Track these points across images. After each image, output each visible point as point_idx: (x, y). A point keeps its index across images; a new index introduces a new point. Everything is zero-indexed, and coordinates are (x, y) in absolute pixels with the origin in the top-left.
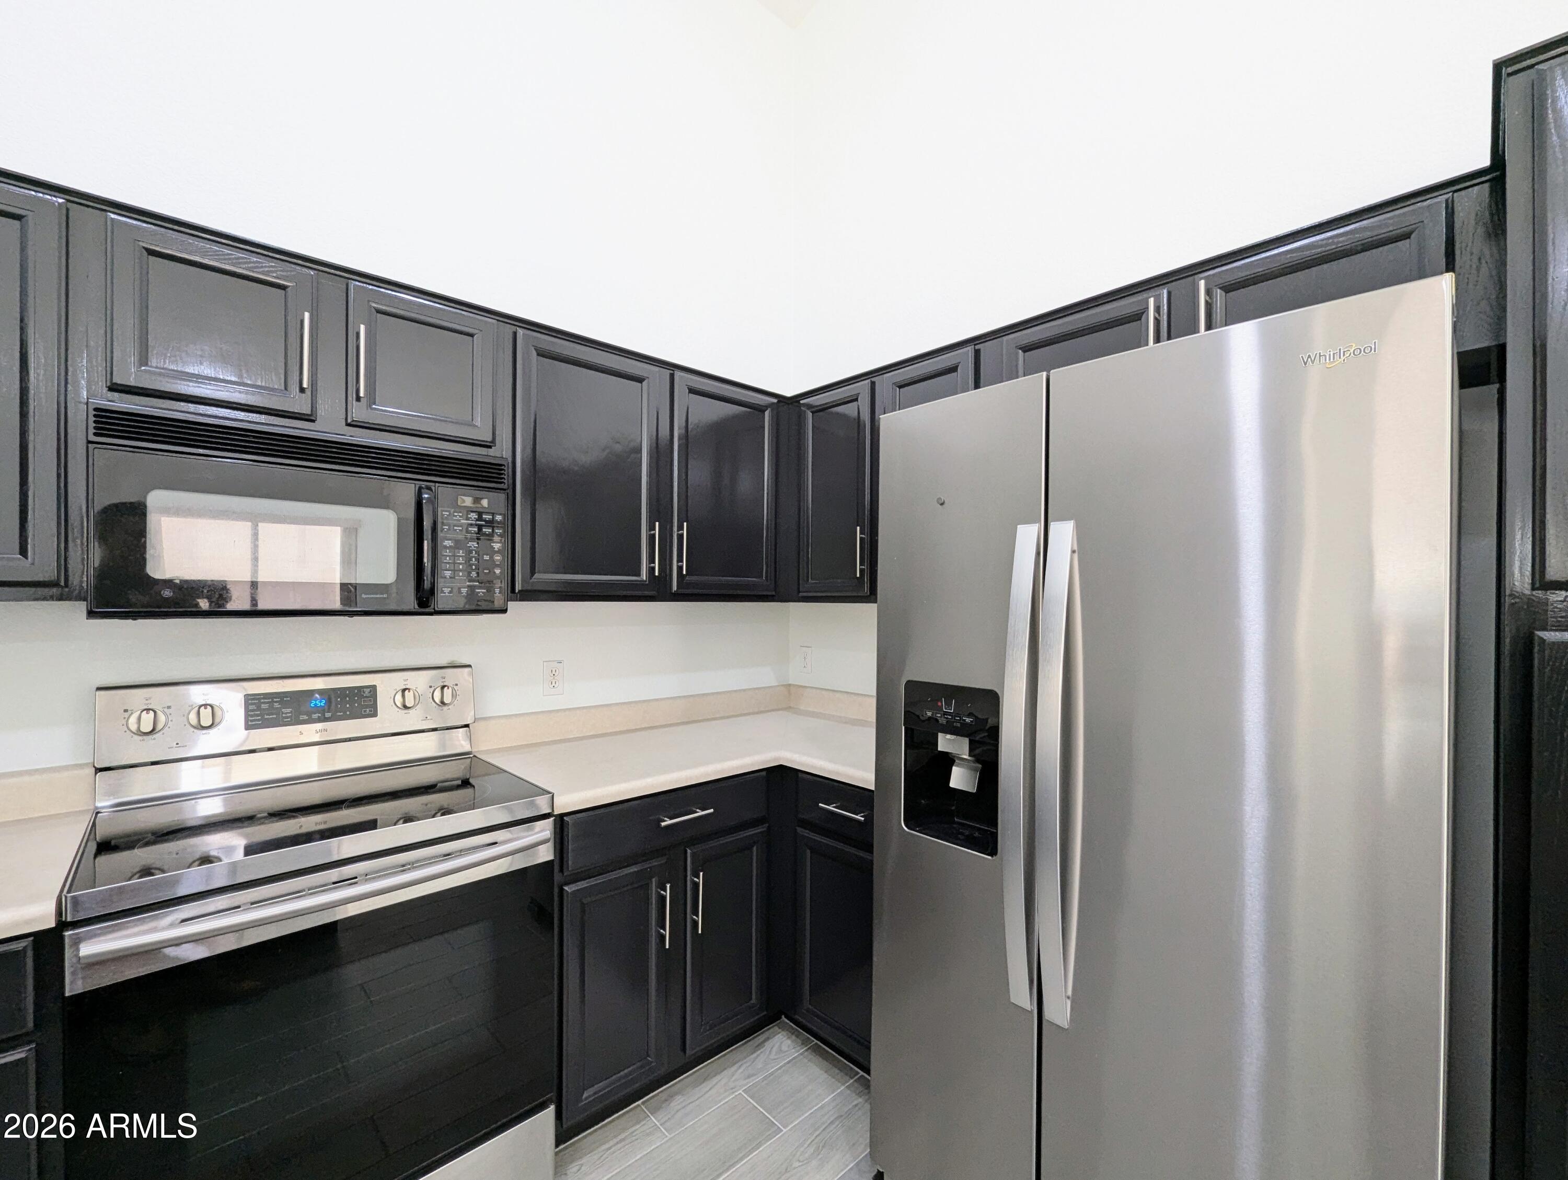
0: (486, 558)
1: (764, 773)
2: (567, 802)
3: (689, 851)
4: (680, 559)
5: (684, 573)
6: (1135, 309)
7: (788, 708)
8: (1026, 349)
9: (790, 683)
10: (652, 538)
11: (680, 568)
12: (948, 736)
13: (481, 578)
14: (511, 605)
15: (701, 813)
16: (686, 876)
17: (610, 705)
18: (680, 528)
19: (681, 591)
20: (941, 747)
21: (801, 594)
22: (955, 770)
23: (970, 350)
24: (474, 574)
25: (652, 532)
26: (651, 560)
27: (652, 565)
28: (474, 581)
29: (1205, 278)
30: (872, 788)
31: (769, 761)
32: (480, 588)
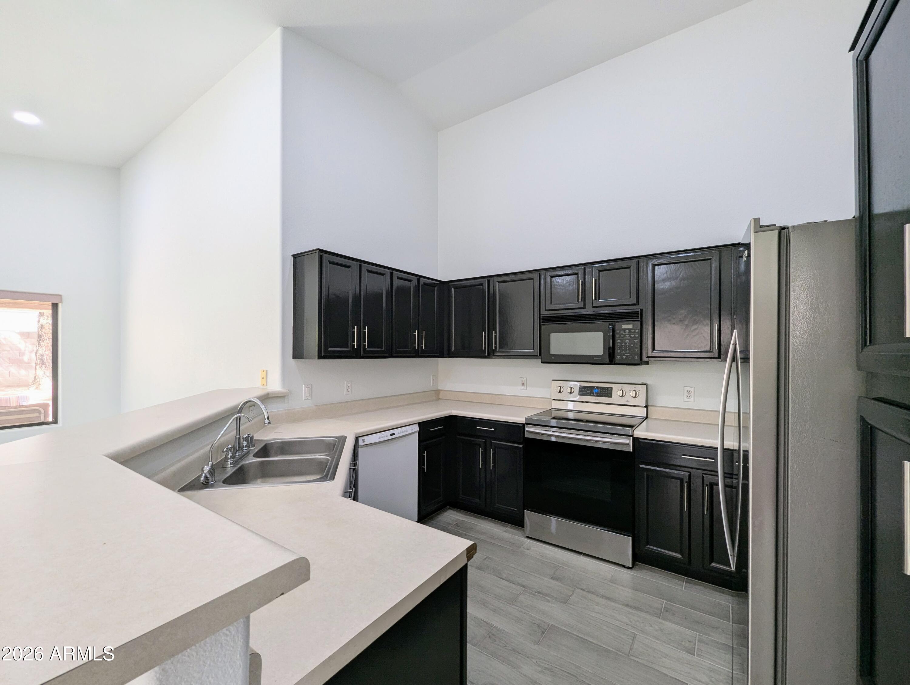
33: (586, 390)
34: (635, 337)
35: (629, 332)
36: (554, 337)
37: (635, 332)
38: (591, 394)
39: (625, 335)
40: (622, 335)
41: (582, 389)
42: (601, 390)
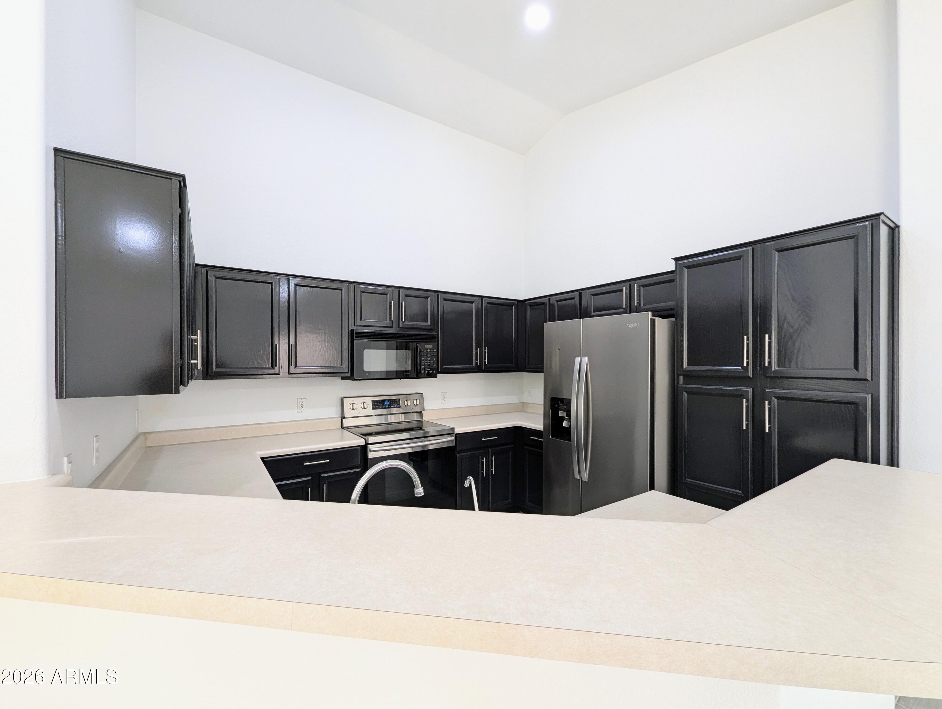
0: (432, 362)
1: (513, 428)
2: (457, 431)
3: (490, 450)
4: (485, 359)
5: (487, 364)
6: (620, 288)
7: (523, 411)
8: (594, 295)
9: (524, 401)
10: (476, 353)
11: (485, 362)
12: (561, 412)
13: (431, 367)
14: (438, 375)
15: (493, 438)
16: (489, 457)
17: (461, 407)
18: (485, 349)
19: (486, 370)
20: (560, 415)
21: (526, 370)
22: (564, 422)
23: (577, 293)
24: (429, 367)
25: (477, 351)
26: (476, 360)
27: (477, 361)
28: (429, 369)
29: (637, 283)
30: (543, 430)
31: (515, 425)
32: (430, 371)
33: (378, 403)
34: (434, 355)
35: (430, 351)
36: (367, 353)
37: (434, 351)
38: (383, 407)
39: (427, 353)
40: (425, 353)
41: (374, 403)
42: (391, 402)
